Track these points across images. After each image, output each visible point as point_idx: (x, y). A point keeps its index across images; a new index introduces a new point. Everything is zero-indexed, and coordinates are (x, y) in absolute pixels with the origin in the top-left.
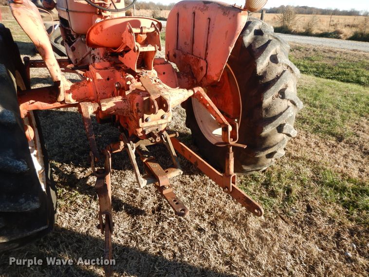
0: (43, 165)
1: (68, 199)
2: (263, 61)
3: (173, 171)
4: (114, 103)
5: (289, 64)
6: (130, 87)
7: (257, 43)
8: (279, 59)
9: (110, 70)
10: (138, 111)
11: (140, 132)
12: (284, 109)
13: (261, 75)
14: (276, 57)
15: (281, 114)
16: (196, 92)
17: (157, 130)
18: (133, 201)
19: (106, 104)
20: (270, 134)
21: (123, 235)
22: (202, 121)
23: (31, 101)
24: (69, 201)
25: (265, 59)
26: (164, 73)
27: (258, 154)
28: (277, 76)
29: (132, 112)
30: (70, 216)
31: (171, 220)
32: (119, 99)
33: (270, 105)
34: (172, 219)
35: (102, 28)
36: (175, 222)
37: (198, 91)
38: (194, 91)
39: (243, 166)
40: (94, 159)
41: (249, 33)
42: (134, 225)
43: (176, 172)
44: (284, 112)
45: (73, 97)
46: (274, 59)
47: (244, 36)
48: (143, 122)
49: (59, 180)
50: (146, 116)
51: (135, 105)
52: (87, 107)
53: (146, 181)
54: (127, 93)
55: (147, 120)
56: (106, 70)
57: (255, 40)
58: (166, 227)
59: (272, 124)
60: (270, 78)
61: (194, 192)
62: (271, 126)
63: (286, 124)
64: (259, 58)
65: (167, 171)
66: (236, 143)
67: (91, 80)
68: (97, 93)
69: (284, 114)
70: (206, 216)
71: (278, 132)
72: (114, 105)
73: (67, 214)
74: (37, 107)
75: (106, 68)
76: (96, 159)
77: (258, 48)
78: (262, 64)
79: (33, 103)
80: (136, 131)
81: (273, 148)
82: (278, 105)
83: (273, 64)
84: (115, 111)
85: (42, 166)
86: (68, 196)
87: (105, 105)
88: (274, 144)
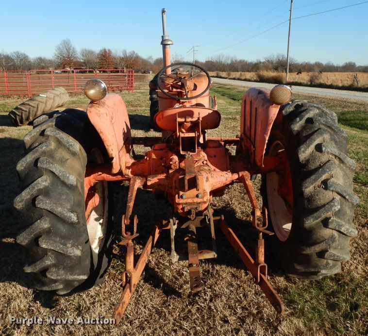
0: (105, 232)
1: (119, 269)
2: (306, 150)
3: (208, 253)
4: (158, 179)
5: (337, 154)
6: (172, 167)
7: (304, 132)
8: (324, 149)
9: (163, 151)
10: (176, 188)
11: (180, 209)
12: (328, 201)
13: (304, 162)
14: (321, 146)
15: (324, 206)
16: (240, 175)
17: (196, 208)
18: (175, 283)
19: (152, 179)
20: (315, 227)
21: (151, 308)
22: (275, 212)
23: (99, 173)
24: (119, 272)
25: (308, 148)
26: (215, 156)
27: (304, 250)
28: (320, 165)
29: (172, 188)
30: (114, 284)
31: (201, 306)
32: (162, 176)
33: (311, 194)
34: (203, 305)
35: (163, 116)
36: (204, 309)
37: (243, 175)
38: (239, 175)
39: (295, 264)
40: (124, 221)
41: (299, 122)
42: (164, 303)
43: (210, 254)
44: (327, 204)
45: (132, 173)
46: (319, 148)
47: (293, 124)
48: (179, 198)
49: (118, 252)
50: (181, 193)
51: (174, 182)
52: (135, 180)
53: (178, 257)
54: (171, 171)
55: (182, 197)
56: (160, 151)
57: (304, 128)
58: (194, 311)
59: (313, 215)
60: (312, 167)
61: (240, 287)
62: (312, 217)
63: (332, 218)
64: (302, 147)
65: (202, 252)
66: (265, 229)
67: (148, 159)
68: (150, 169)
69: (327, 206)
70: (239, 311)
71: (324, 227)
72: (158, 181)
73: (112, 282)
74: (103, 178)
75: (161, 149)
76: (126, 221)
77: (305, 136)
78: (305, 153)
79: (100, 174)
80: (177, 207)
81: (321, 245)
82: (321, 196)
83: (318, 153)
84: (158, 186)
85: (103, 233)
86: (120, 267)
87: (150, 181)
88: (322, 239)
